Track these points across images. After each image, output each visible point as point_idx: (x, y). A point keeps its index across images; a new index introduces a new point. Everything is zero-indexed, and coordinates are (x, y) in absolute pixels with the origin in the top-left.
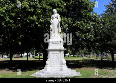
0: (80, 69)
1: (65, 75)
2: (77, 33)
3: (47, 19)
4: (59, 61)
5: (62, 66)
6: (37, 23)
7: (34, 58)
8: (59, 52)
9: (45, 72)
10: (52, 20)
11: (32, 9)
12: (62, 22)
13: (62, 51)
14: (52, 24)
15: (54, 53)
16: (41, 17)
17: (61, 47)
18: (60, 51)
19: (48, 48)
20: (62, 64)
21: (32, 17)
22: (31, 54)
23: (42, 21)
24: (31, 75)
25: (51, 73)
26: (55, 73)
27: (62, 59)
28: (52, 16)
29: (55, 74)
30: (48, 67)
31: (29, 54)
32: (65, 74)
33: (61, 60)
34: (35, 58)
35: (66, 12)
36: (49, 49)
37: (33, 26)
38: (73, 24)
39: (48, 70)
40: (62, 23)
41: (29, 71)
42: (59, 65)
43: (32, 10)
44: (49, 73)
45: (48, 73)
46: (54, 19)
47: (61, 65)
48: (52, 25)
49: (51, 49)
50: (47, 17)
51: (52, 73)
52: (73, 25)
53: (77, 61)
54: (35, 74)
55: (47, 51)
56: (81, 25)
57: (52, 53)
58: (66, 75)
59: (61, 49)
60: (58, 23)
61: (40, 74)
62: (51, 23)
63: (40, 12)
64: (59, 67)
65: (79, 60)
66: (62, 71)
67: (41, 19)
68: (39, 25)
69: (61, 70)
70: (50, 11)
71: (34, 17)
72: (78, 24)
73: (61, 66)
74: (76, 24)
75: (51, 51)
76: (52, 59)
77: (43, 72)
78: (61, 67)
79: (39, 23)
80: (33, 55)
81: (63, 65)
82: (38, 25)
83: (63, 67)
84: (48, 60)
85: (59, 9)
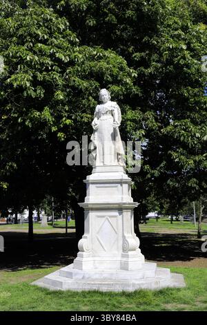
0: (187, 263)
1: (134, 285)
2: (175, 155)
3: (82, 118)
4: (117, 240)
5: (128, 256)
6: (54, 129)
7: (51, 224)
8: (116, 213)
9: (76, 274)
10: (95, 119)
11: (38, 91)
12: (129, 122)
13: (127, 209)
14: (96, 130)
15: (103, 217)
16: (66, 111)
17: (122, 198)
18: (120, 208)
19: (84, 202)
20: (126, 249)
21: (38, 113)
22: (43, 213)
23: (68, 122)
24: (33, 283)
25: (94, 277)
26: (105, 275)
27: (126, 235)
28: (98, 107)
29: (105, 279)
30: (84, 259)
31: (38, 214)
32: (136, 280)
33: (124, 237)
34: (55, 227)
35: (140, 95)
36: (87, 205)
37: (45, 136)
38: (160, 128)
39: (84, 267)
40: (128, 127)
41: (32, 268)
42: (117, 252)
43: (41, 92)
44: (87, 276)
45: (83, 278)
46: (103, 117)
47: (124, 250)
48: (96, 133)
49: (93, 204)
50: (83, 112)
51: (97, 276)
52: (161, 132)
53: (182, 234)
54: (47, 279)
55: (82, 209)
56: (184, 130)
57: (99, 217)
58: (137, 282)
59: (124, 204)
60: (115, 129)
61: (62, 279)
62: (94, 128)
63: (62, 97)
64: (119, 258)
65: (187, 232)
66: (127, 270)
67: (65, 116)
68: (59, 135)
69: (124, 267)
70: (90, 94)
71: (47, 114)
72: (176, 126)
73: (123, 256)
74: (169, 128)
75: (92, 209)
76: (98, 233)
77: (70, 275)
78: (125, 259)
79: (60, 130)
80: (48, 215)
81: (130, 253)
82: (56, 133)
83: (130, 260)
84: (86, 237)
85: (116, 88)
